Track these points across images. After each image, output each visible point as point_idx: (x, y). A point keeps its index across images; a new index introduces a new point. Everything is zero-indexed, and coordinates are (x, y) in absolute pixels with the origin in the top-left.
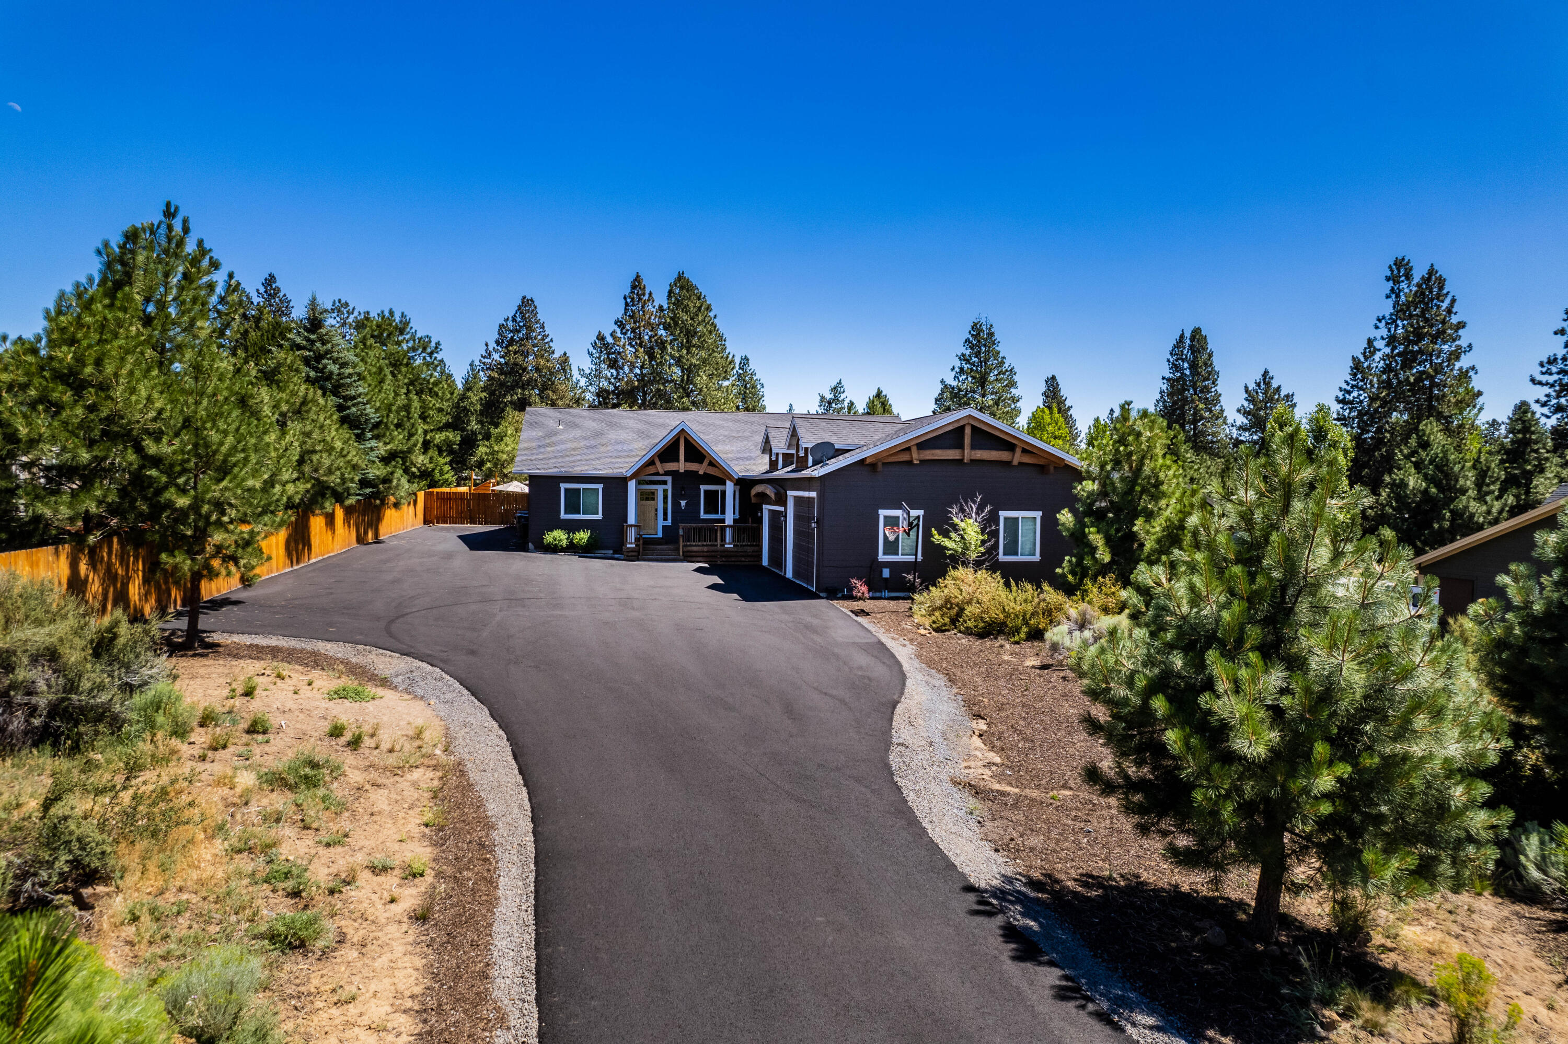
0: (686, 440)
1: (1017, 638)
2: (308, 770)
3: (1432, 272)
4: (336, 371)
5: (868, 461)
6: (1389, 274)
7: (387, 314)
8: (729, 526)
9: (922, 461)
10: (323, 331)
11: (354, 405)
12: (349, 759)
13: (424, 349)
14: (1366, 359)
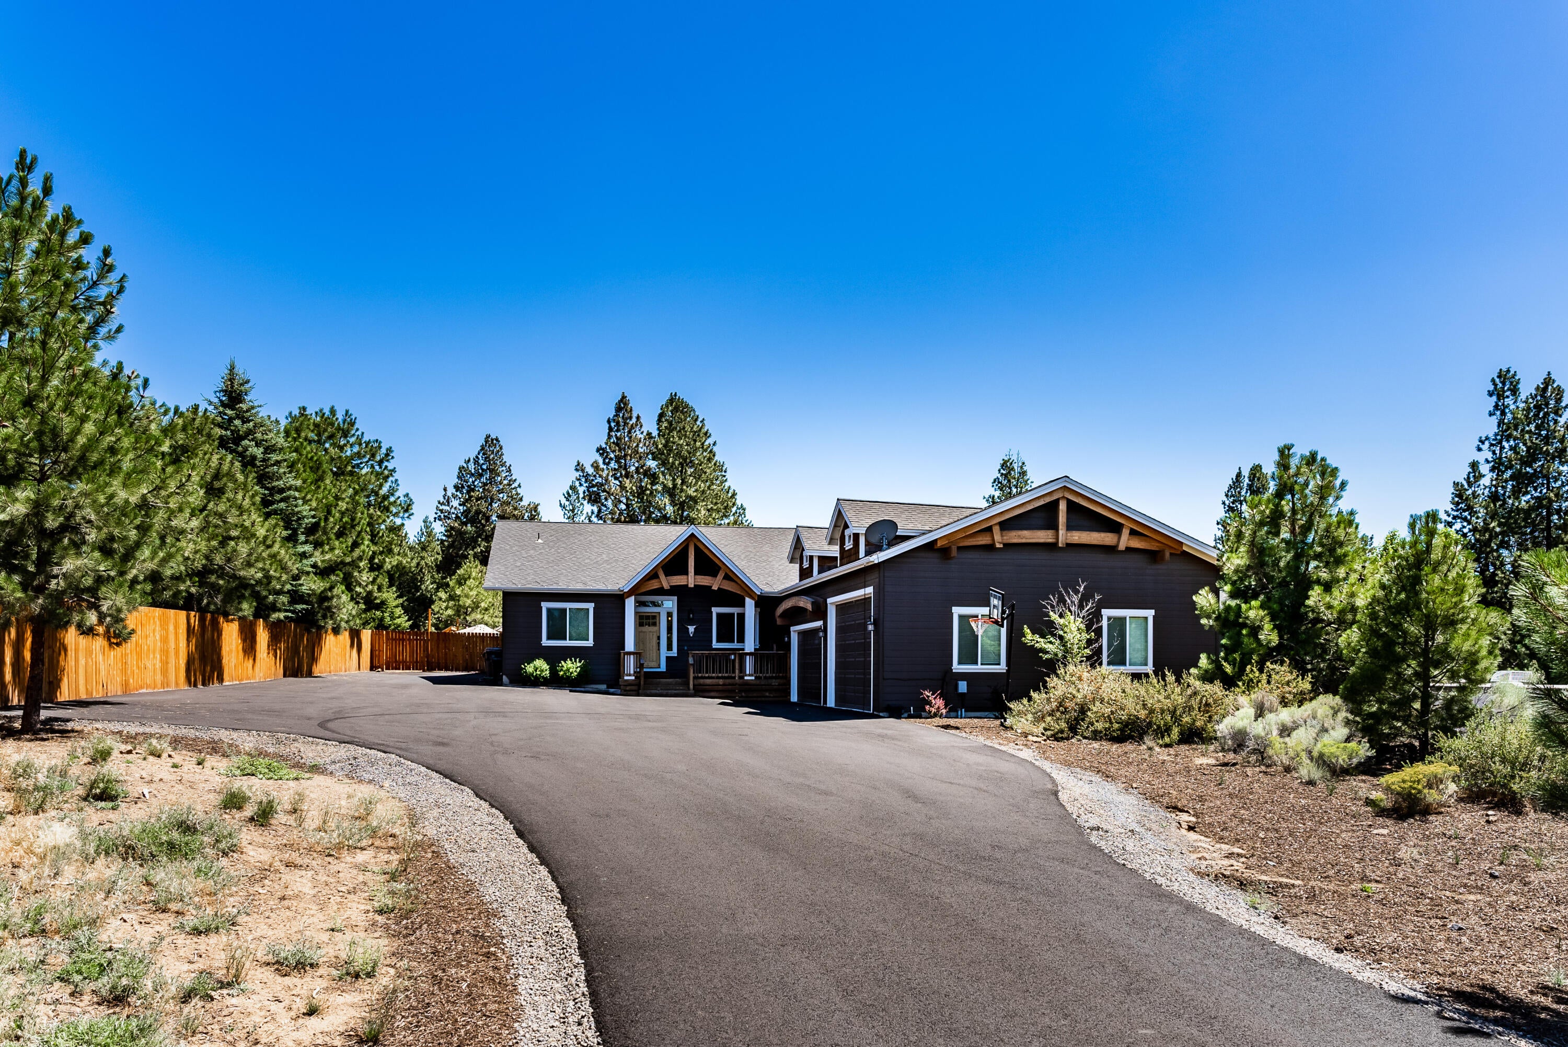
0: (697, 549)
1: (1167, 740)
2: (175, 835)
3: (1548, 381)
4: (260, 456)
5: (939, 544)
6: (1492, 388)
7: (327, 413)
8: (750, 654)
9: (1007, 545)
10: (244, 406)
11: (282, 500)
12: (248, 836)
13: (373, 456)
14: (1470, 484)
